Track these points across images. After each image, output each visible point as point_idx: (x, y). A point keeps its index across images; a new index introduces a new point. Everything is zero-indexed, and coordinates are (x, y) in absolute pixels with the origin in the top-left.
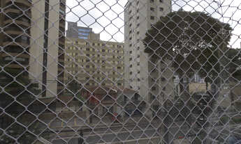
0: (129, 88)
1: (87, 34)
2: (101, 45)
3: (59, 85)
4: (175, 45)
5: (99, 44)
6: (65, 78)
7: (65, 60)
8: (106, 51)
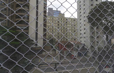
0: (80, 41)
1: (58, 14)
2: (65, 20)
3: (44, 40)
4: (104, 19)
5: (64, 19)
6: (47, 37)
7: (47, 27)
8: (68, 22)
